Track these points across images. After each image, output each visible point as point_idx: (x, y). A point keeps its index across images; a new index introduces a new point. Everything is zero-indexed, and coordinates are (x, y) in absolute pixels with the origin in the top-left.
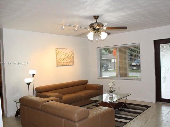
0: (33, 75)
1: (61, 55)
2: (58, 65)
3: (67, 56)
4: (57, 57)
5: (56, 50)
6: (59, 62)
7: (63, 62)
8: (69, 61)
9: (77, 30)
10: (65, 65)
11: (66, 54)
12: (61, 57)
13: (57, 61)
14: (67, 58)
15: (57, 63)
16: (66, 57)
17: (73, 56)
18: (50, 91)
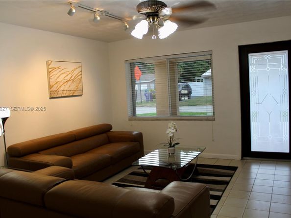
0: (4, 120)
1: (58, 75)
2: (52, 96)
3: (69, 76)
4: (49, 78)
5: (48, 65)
6: (54, 89)
7: (62, 88)
8: (73, 87)
9: (99, 18)
10: (66, 95)
11: (68, 73)
12: (58, 80)
13: (50, 87)
14: (70, 80)
15: (51, 92)
16: (68, 78)
17: (80, 76)
18: (41, 152)
